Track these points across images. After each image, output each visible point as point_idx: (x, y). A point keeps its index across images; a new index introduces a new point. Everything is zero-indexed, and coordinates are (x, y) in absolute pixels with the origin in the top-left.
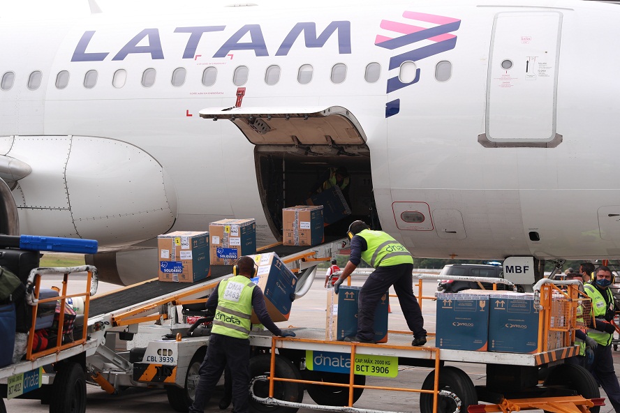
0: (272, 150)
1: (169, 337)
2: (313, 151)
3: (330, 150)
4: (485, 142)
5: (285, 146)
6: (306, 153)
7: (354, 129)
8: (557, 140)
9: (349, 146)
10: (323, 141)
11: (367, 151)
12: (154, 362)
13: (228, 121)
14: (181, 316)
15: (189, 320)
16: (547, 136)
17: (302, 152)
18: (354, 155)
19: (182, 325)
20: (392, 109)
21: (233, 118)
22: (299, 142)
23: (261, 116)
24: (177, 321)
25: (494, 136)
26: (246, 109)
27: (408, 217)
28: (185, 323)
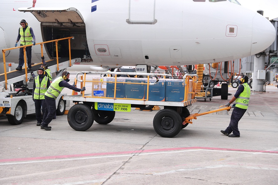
0: (47, 24)
1: (8, 96)
2: (63, 25)
3: (70, 25)
4: (129, 22)
5: (52, 23)
6: (61, 26)
7: (79, 16)
8: (155, 22)
9: (77, 23)
10: (67, 21)
11: (84, 25)
12: (2, 106)
13: (30, 13)
14: (13, 88)
15: (16, 90)
16: (151, 20)
17: (59, 25)
18: (79, 26)
19: (13, 92)
20: (94, 9)
21: (31, 11)
22: (58, 21)
23: (43, 11)
24: (11, 91)
25: (132, 20)
26: (37, 8)
27: (100, 50)
28: (14, 91)
